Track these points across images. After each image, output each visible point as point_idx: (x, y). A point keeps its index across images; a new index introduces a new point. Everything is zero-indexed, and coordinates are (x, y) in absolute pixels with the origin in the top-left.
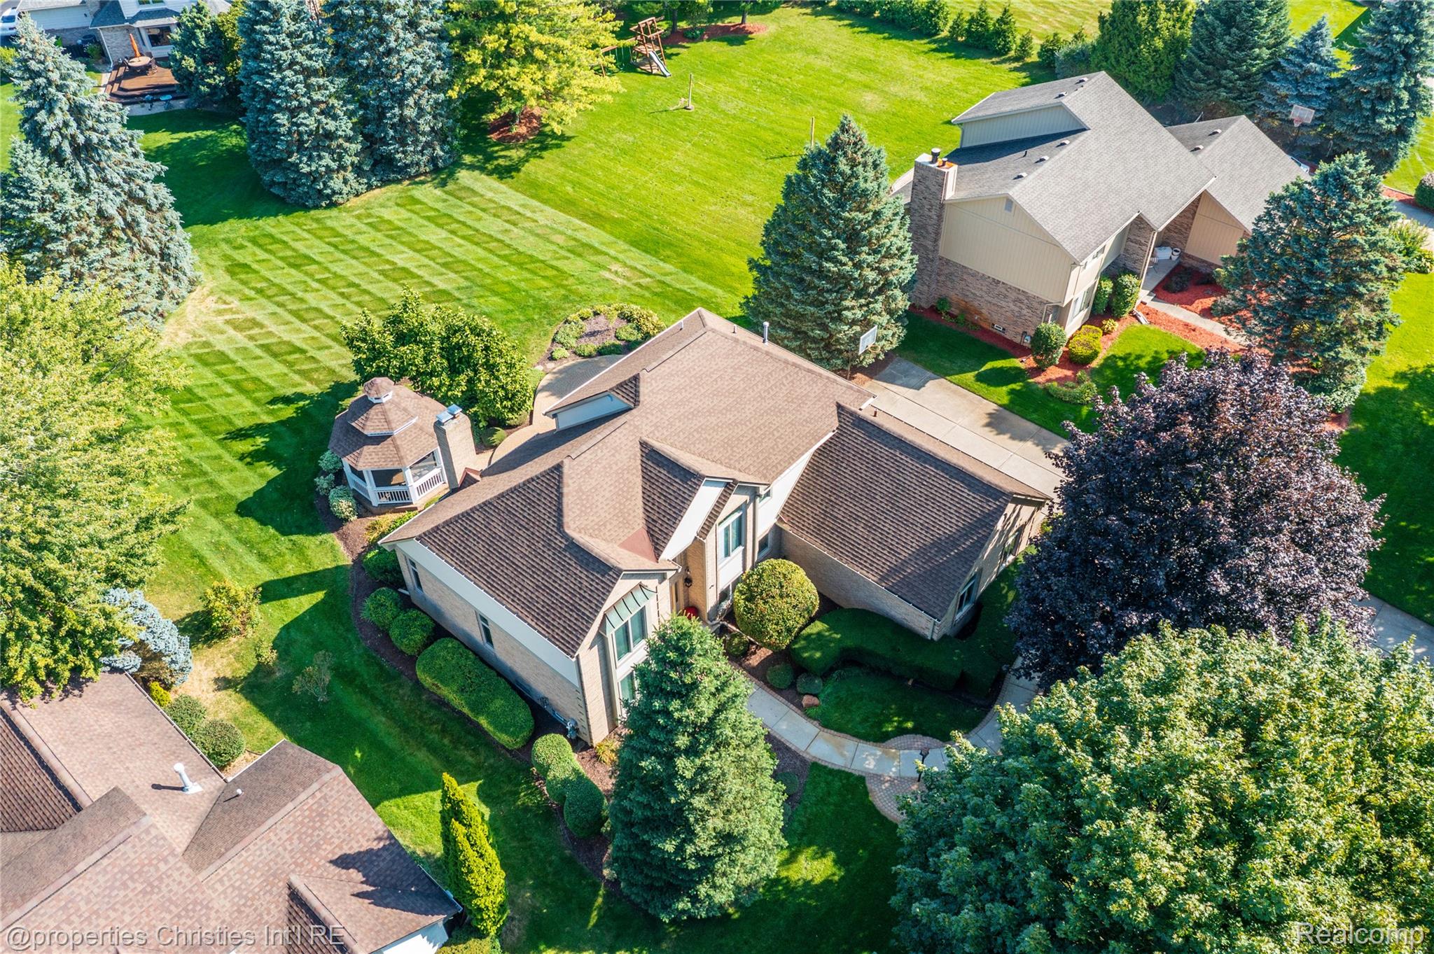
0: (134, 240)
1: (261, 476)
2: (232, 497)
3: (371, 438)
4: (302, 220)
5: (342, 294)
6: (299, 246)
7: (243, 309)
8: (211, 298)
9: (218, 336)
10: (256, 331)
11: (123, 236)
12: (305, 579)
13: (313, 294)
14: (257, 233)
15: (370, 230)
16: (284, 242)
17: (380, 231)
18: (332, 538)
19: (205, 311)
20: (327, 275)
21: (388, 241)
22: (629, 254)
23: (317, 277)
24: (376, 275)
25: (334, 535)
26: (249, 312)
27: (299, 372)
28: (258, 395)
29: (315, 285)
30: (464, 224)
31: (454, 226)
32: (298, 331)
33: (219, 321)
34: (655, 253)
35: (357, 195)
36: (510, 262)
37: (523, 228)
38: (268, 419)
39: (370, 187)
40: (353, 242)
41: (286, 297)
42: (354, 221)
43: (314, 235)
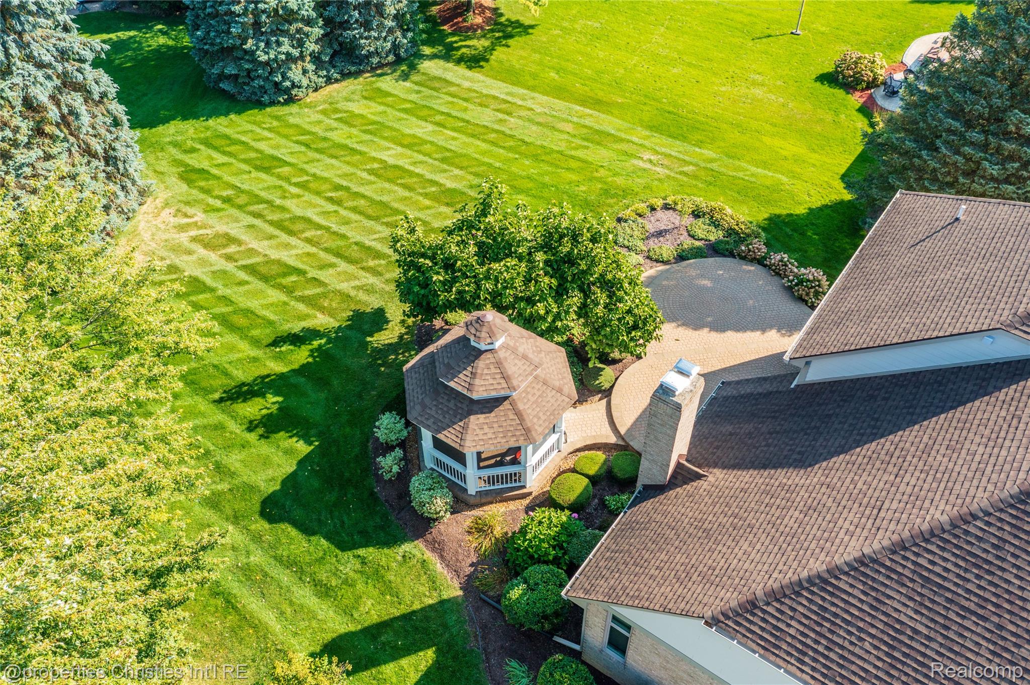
0: (72, 139)
1: (288, 452)
2: (252, 488)
3: (478, 402)
4: (259, 118)
5: (331, 200)
6: (262, 146)
7: (210, 222)
8: (167, 211)
9: (186, 258)
10: (232, 249)
11: (57, 132)
12: (396, 625)
13: (295, 201)
14: (209, 134)
15: (341, 125)
16: (243, 143)
17: (355, 126)
18: (416, 548)
19: (163, 226)
20: (306, 178)
21: (368, 137)
22: (653, 139)
23: (294, 180)
24: (365, 175)
25: (420, 544)
26: (219, 226)
27: (302, 299)
28: (255, 333)
29: (294, 190)
30: (449, 115)
31: (438, 118)
32: (287, 246)
33: (184, 238)
34: (684, 139)
35: (316, 90)
36: (520, 153)
37: (520, 117)
38: (279, 368)
39: (329, 81)
40: (325, 139)
41: (261, 206)
42: (321, 117)
43: (278, 133)
